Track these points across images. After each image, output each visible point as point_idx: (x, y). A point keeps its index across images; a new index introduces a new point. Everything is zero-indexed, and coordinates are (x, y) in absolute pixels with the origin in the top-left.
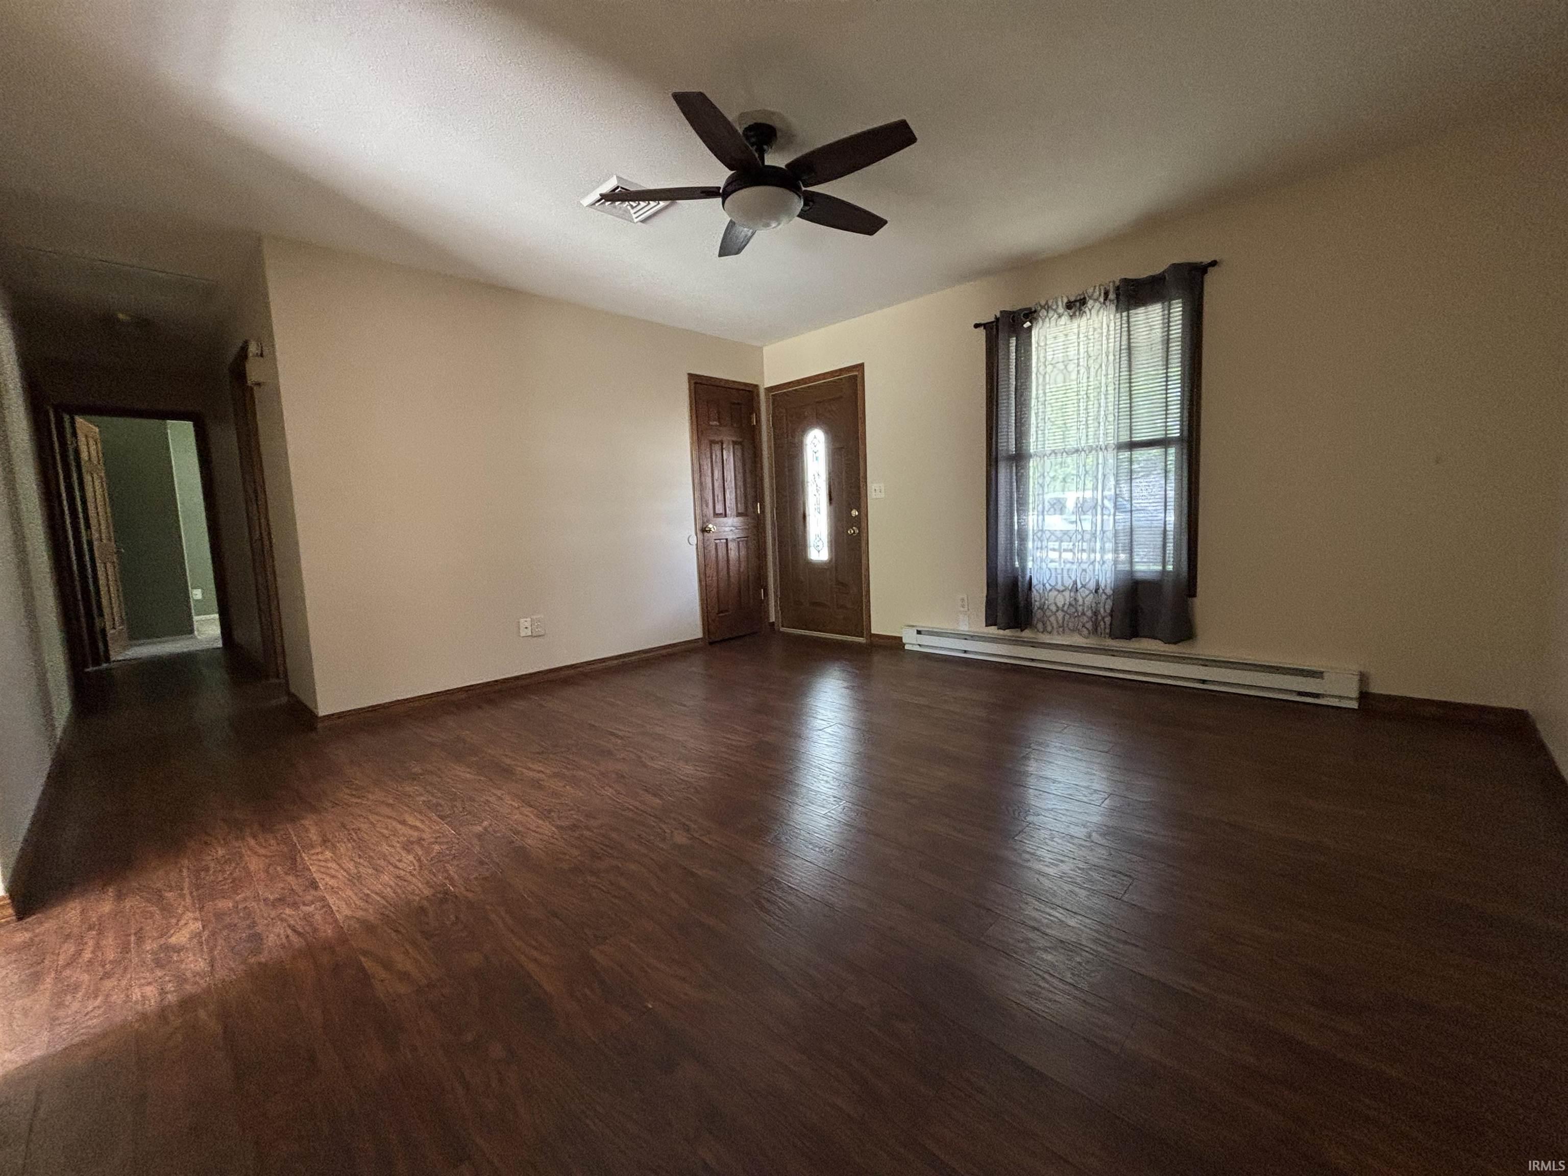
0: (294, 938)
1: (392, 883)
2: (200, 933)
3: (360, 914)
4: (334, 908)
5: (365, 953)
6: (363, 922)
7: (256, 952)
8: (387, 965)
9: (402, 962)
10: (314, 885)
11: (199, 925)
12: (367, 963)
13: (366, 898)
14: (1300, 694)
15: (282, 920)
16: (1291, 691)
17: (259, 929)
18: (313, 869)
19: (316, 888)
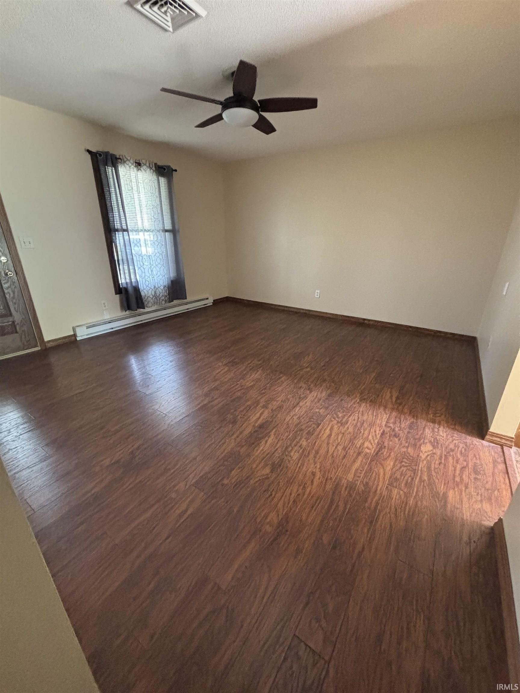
0: (402, 419)
1: (366, 414)
2: (423, 443)
3: (383, 413)
4: (386, 419)
5: (392, 402)
6: (385, 410)
7: (412, 423)
8: (391, 397)
9: (388, 395)
10: (383, 434)
11: (422, 448)
12: (394, 399)
13: (377, 415)
14: (204, 305)
15: (401, 428)
16: (202, 305)
17: (407, 430)
18: (376, 441)
19: (384, 431)
